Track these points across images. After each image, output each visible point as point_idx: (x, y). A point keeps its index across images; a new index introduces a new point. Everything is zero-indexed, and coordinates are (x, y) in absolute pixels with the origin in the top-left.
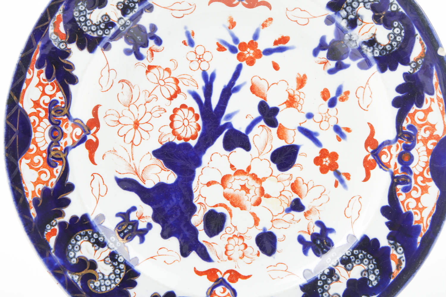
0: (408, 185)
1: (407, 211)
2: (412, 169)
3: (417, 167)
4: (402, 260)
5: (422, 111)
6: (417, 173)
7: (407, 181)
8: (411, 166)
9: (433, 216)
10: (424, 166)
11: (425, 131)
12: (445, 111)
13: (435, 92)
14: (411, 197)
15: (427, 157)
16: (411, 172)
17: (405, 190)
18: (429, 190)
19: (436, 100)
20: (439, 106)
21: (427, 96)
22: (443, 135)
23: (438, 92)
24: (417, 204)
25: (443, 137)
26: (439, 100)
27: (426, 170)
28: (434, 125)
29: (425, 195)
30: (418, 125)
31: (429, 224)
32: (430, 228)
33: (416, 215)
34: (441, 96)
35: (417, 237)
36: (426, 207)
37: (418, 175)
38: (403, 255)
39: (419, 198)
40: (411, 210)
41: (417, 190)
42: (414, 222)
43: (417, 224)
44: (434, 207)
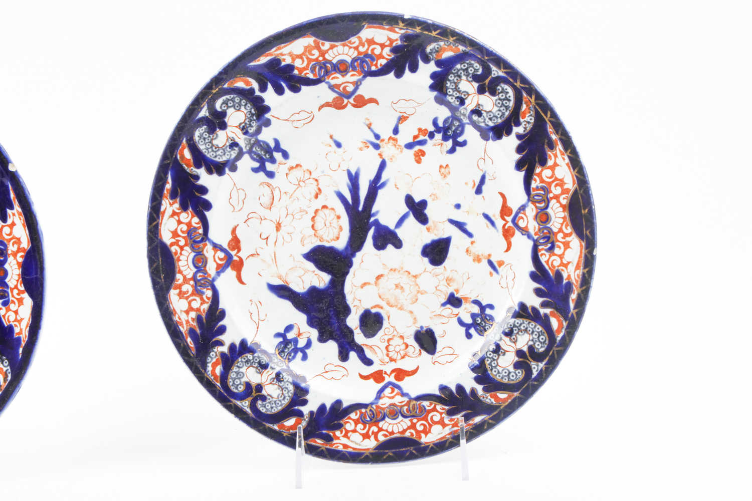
0: (7, 299)
1: (8, 324)
2: (7, 283)
3: (12, 280)
4: (8, 372)
5: (7, 226)
6: (13, 286)
7: (5, 295)
8: (7, 281)
9: (30, 327)
10: (17, 279)
11: (13, 245)
12: (25, 224)
13: (15, 206)
14: (11, 310)
15: (18, 270)
16: (7, 286)
17: (5, 304)
18: (24, 301)
19: (17, 214)
20: (21, 219)
21: (9, 212)
22: (28, 247)
23: (17, 206)
24: (16, 317)
25: (28, 249)
26: (19, 214)
27: (19, 282)
28: (20, 238)
29: (22, 306)
30: (7, 240)
31: (27, 334)
32: (28, 338)
33: (16, 327)
34: (20, 210)
35: (19, 349)
36: (23, 319)
37: (14, 289)
38: (9, 368)
39: (17, 310)
40: (11, 323)
41: (14, 303)
42: (15, 335)
43: (17, 336)
44: (30, 318)
